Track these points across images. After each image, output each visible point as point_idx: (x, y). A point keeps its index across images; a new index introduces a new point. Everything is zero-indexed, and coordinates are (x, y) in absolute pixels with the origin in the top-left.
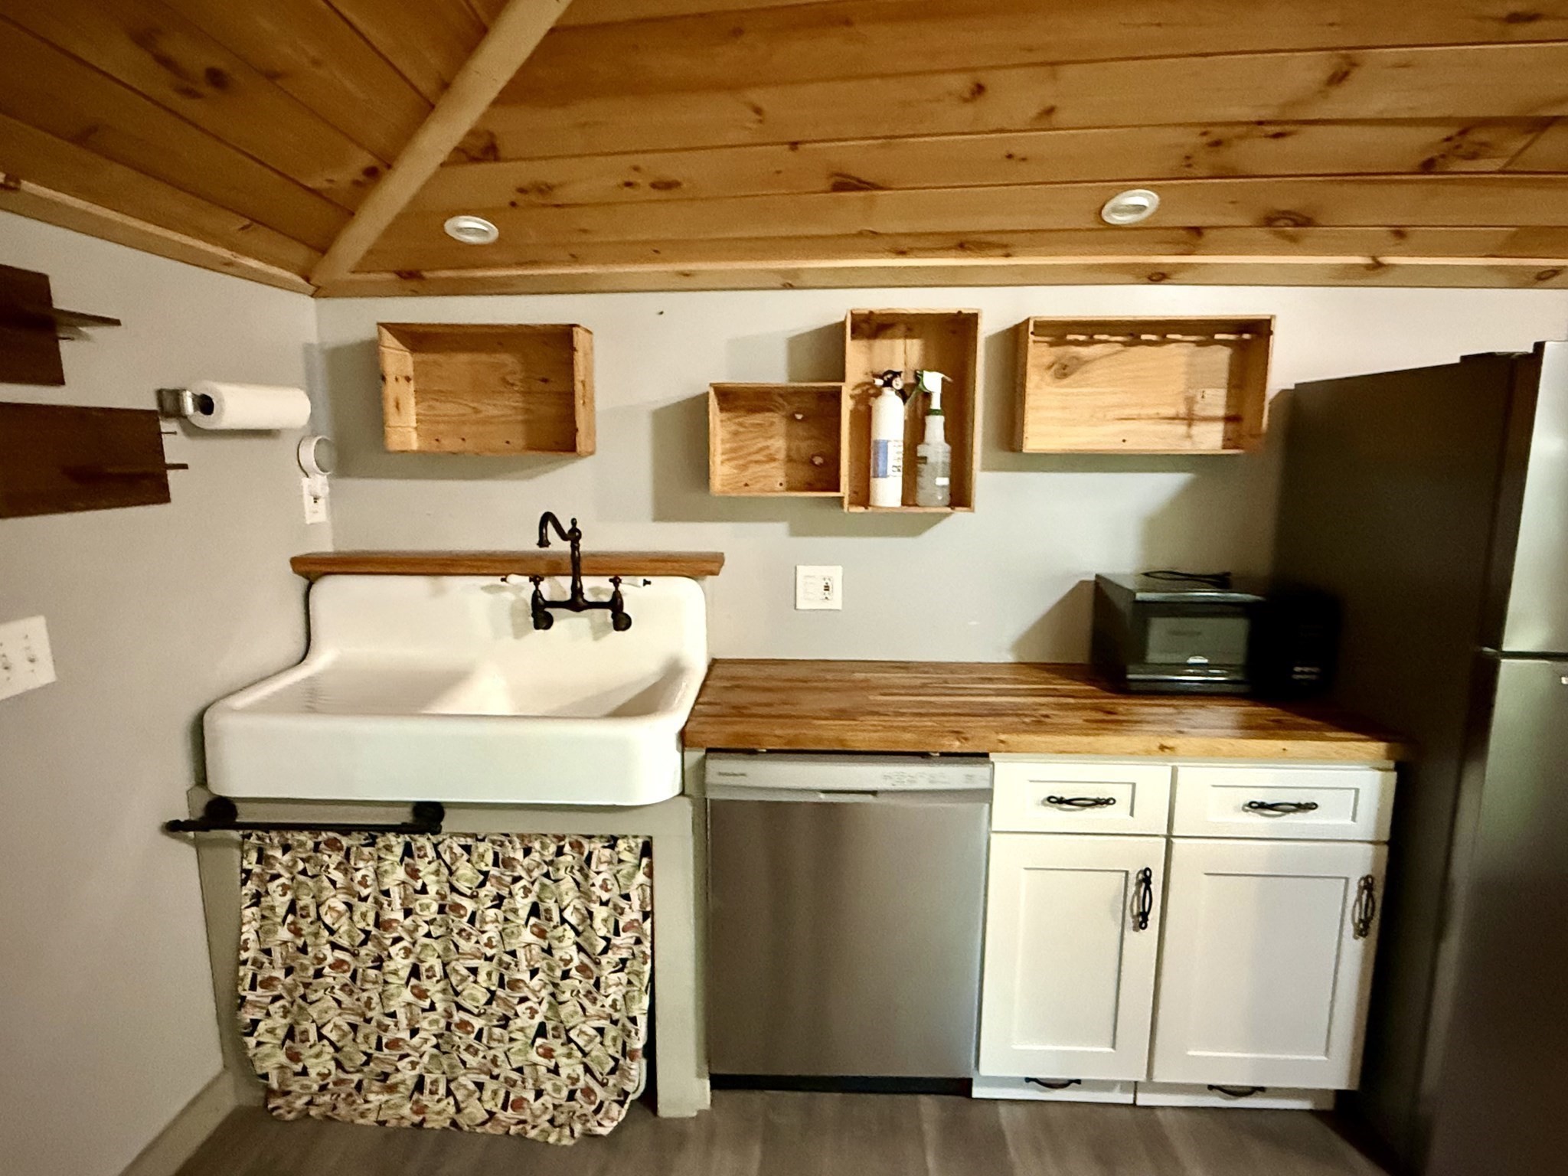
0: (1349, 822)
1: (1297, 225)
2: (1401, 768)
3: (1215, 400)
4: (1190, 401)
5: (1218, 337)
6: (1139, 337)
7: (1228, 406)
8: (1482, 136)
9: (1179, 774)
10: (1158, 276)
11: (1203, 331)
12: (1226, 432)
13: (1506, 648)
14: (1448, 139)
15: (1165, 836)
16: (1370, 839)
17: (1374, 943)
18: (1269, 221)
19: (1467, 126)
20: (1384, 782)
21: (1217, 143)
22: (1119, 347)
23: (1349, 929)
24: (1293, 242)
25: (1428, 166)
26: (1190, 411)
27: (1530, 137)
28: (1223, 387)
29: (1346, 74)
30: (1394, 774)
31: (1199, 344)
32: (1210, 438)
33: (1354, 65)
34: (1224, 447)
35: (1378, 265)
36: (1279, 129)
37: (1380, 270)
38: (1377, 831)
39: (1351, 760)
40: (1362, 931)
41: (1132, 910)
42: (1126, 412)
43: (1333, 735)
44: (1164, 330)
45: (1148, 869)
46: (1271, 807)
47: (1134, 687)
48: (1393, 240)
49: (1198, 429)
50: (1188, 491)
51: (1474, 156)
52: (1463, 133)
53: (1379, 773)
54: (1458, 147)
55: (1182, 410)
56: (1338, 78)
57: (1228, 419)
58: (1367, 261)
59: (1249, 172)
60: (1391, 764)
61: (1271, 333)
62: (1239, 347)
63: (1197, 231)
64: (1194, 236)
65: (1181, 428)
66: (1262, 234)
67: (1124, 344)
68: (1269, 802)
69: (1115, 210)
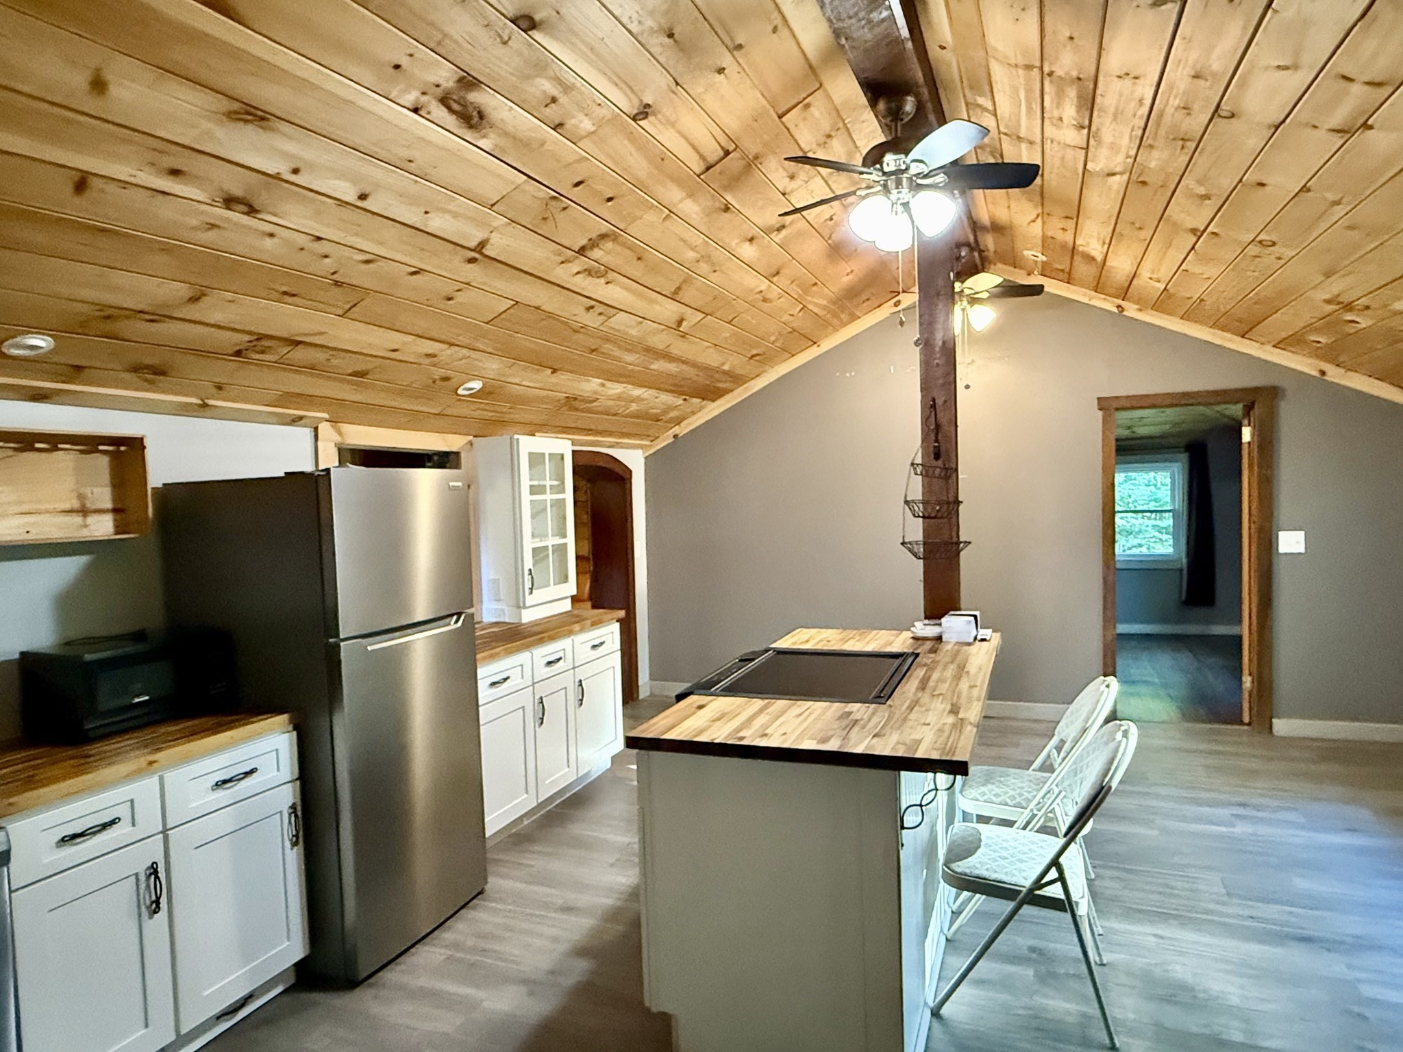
0: (276, 773)
1: (155, 374)
2: (296, 728)
3: (103, 496)
4: (81, 497)
5: (101, 448)
6: (32, 445)
7: (114, 500)
8: (266, 343)
9: (165, 779)
10: (39, 396)
11: (89, 443)
12: (115, 520)
13: (342, 637)
14: (251, 341)
15: (161, 832)
16: (289, 779)
17: (302, 850)
18: (136, 369)
19: (261, 337)
20: (291, 741)
21: (108, 317)
22: (10, 453)
23: (288, 844)
24: (151, 386)
25: (238, 353)
26: (83, 505)
27: (290, 348)
28: (107, 486)
29: (199, 298)
30: (295, 733)
31: (82, 452)
32: (102, 527)
33: (204, 295)
34: (117, 533)
35: (205, 405)
36: (154, 317)
37: (207, 408)
38: (292, 773)
39: (271, 730)
40: (295, 844)
41: (145, 904)
42: (25, 508)
43: (255, 719)
44: (54, 441)
45: (153, 863)
46: (230, 780)
47: (91, 734)
48: (215, 391)
49: (91, 520)
50: (88, 570)
51: (262, 352)
52: (258, 340)
53: (287, 734)
54: (255, 346)
55: (76, 504)
56: (194, 299)
57: (115, 511)
58: (200, 402)
59: (127, 338)
60: (291, 728)
61: (144, 448)
62: (115, 457)
63: (79, 368)
64: (76, 372)
65: (78, 519)
66: (127, 376)
67: (15, 449)
68: (227, 777)
69: (13, 346)
